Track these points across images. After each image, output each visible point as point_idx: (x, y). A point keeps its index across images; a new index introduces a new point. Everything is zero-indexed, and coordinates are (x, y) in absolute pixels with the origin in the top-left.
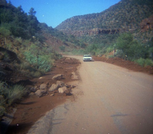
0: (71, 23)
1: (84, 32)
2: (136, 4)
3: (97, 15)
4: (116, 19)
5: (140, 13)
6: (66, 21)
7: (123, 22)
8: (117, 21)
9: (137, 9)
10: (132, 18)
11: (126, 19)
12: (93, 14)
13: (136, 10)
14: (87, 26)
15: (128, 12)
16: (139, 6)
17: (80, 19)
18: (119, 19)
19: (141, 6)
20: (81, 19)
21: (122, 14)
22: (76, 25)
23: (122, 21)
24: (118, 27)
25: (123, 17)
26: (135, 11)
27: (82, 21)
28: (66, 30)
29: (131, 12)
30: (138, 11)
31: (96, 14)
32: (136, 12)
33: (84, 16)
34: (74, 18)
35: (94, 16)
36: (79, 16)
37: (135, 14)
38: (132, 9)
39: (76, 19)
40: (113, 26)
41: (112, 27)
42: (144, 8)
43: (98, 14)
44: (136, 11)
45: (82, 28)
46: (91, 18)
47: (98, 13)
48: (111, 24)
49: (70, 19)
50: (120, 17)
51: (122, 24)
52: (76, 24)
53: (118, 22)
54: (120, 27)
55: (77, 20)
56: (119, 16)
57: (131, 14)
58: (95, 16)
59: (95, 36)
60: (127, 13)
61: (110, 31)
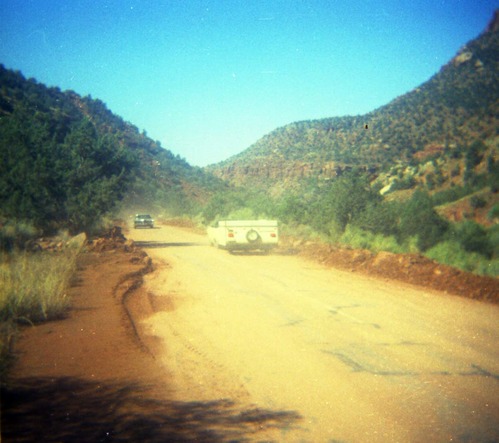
0: (286, 140)
1: (315, 166)
2: (441, 104)
3: (355, 121)
4: (385, 142)
5: (445, 126)
6: (274, 133)
7: (400, 149)
8: (387, 146)
9: (440, 116)
10: (423, 138)
11: (410, 142)
12: (345, 118)
13: (437, 119)
14: (323, 151)
15: (418, 124)
16: (446, 108)
17: (309, 131)
18: (391, 140)
19: (452, 109)
20: (314, 130)
21: (402, 129)
22: (298, 145)
23: (398, 145)
24: (385, 161)
25: (403, 135)
26: (434, 122)
27: (315, 135)
28: (271, 157)
29: (424, 125)
30: (443, 121)
31: (352, 118)
32: (436, 125)
33: (323, 121)
34: (294, 126)
35: (348, 123)
36: (308, 122)
37: (434, 131)
38: (430, 115)
39: (300, 128)
40: (375, 158)
41: (373, 160)
42: (457, 115)
43: (360, 119)
44: (438, 123)
45: (310, 154)
46: (338, 129)
47: (359, 116)
48: (370, 154)
49: (283, 129)
50: (396, 137)
51: (397, 154)
52: (297, 142)
53: (388, 149)
54: (390, 160)
55: (301, 131)
56: (395, 132)
57: (422, 130)
58: (350, 124)
59: (327, 181)
60: (414, 127)
61: (365, 168)
